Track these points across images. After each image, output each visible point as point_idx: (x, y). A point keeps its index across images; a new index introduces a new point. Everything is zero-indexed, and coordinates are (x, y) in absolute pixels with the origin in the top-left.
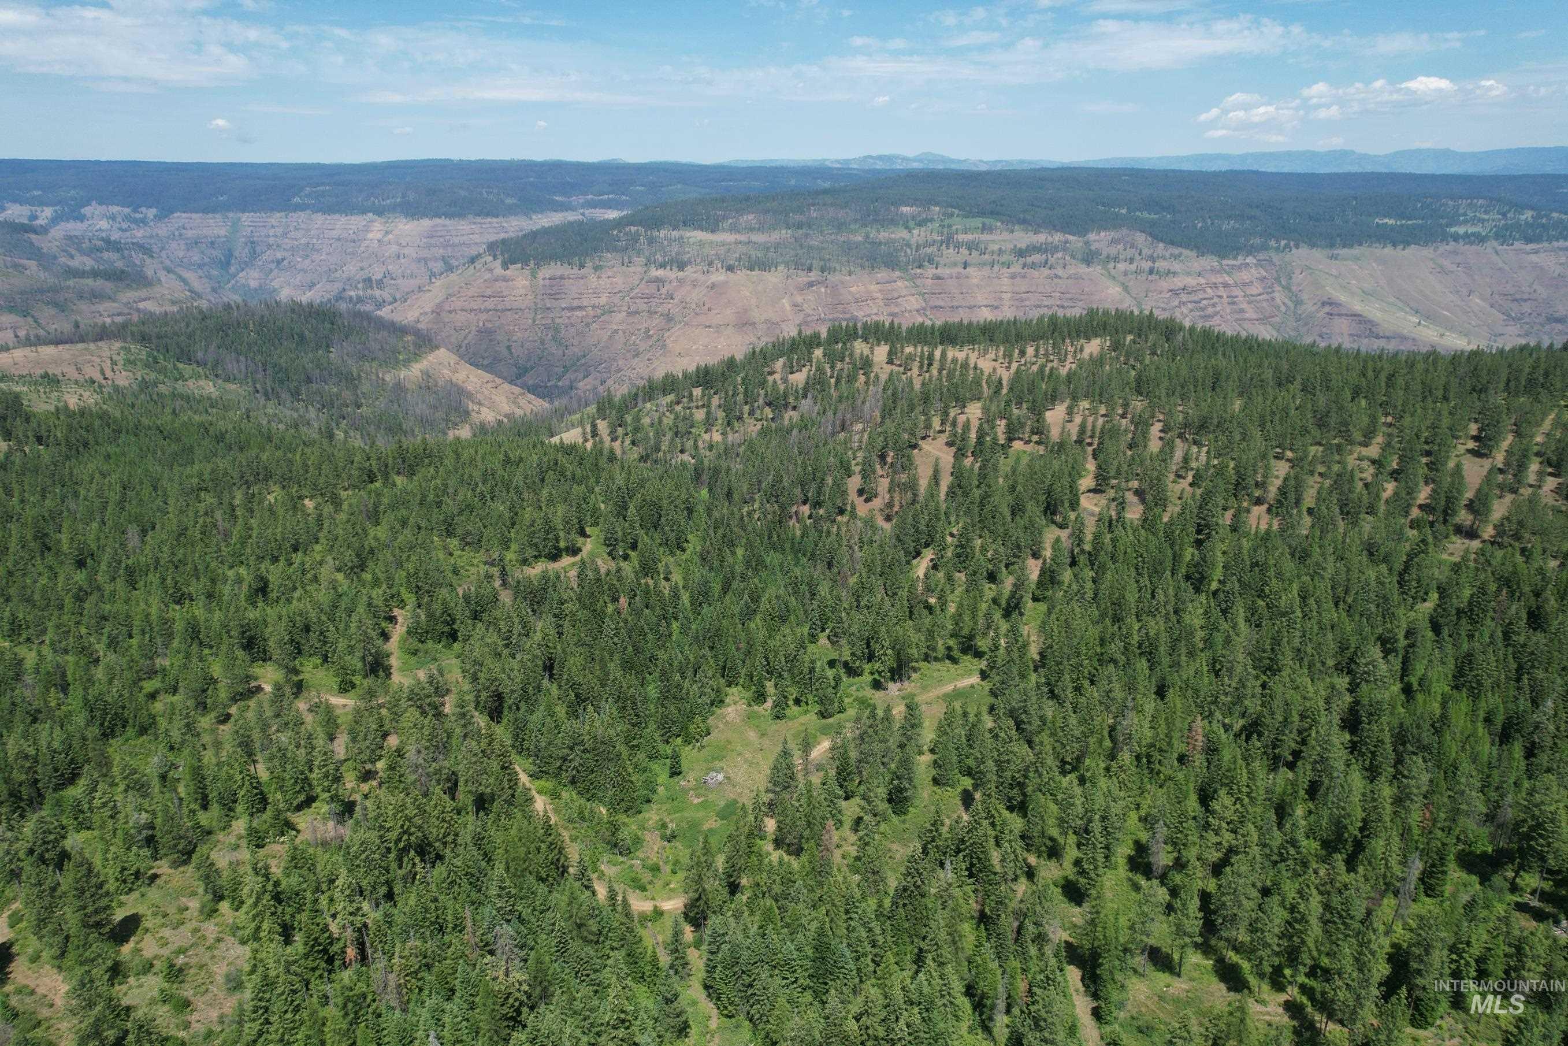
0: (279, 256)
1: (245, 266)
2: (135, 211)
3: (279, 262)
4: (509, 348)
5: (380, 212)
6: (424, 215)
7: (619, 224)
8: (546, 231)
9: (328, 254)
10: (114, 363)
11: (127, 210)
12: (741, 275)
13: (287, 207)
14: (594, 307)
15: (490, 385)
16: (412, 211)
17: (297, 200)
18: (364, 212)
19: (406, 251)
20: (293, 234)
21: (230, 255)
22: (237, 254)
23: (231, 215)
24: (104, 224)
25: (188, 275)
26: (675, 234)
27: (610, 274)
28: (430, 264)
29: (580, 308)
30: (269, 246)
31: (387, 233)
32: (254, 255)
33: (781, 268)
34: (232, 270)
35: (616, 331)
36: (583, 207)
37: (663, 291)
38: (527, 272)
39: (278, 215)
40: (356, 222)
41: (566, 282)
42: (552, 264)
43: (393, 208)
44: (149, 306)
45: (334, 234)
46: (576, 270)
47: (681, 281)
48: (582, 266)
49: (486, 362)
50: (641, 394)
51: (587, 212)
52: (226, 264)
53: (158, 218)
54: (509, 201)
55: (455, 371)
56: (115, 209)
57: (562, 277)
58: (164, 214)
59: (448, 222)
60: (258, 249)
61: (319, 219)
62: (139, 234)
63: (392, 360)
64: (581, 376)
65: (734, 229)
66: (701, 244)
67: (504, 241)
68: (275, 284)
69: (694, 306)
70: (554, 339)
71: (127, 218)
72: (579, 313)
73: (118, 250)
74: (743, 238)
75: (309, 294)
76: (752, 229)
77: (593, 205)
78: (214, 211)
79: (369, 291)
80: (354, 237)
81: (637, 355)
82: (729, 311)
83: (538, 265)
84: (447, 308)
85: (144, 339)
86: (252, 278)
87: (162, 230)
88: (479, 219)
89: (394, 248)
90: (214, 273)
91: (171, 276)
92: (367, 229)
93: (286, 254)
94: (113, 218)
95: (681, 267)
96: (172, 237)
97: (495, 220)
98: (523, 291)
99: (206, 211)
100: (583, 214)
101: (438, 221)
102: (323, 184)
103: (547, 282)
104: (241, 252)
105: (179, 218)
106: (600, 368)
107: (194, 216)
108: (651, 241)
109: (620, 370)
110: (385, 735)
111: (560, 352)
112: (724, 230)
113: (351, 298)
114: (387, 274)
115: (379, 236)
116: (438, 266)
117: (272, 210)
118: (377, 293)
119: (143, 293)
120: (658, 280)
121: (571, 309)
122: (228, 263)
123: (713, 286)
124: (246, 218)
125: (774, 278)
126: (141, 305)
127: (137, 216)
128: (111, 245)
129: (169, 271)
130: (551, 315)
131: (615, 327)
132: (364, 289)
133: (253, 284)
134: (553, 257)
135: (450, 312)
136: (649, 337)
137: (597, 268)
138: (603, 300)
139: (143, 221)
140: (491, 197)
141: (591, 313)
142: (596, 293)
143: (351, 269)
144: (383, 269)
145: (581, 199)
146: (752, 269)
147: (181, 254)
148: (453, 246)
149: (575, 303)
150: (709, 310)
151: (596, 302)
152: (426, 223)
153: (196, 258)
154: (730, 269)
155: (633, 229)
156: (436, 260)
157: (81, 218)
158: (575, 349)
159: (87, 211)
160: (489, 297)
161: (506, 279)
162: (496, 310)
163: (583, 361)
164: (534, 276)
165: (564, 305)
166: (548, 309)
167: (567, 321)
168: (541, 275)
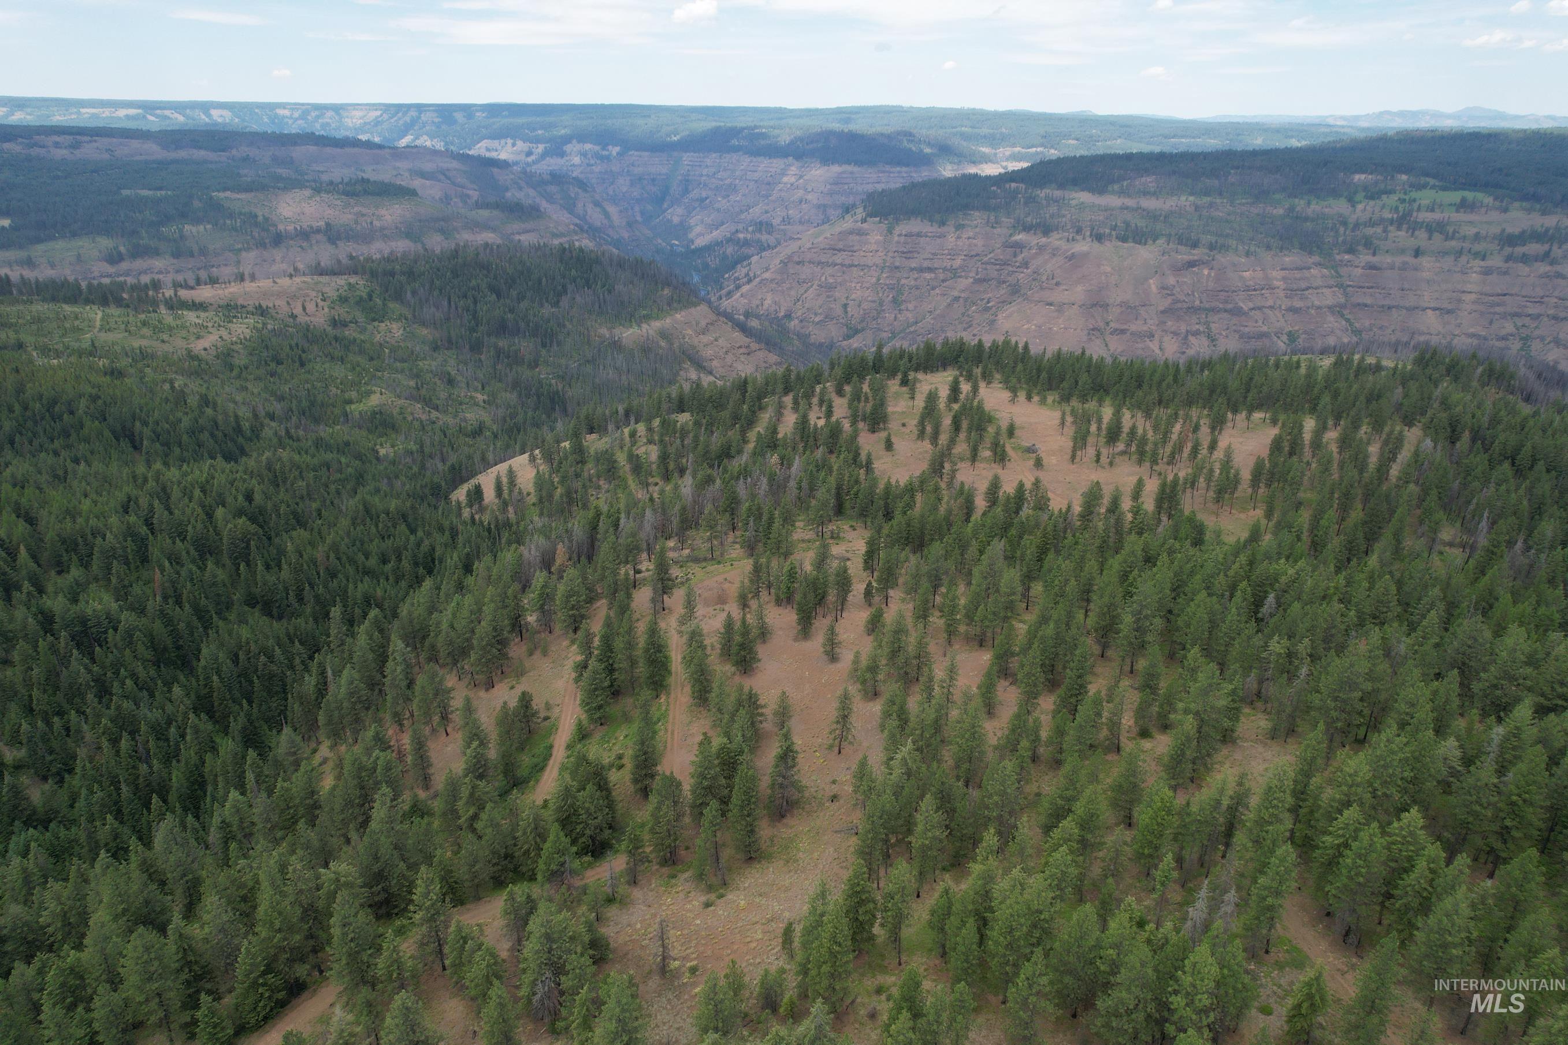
0: (704, 195)
1: (677, 201)
2: (603, 149)
3: (701, 201)
6: (835, 161)
9: (744, 195)
11: (597, 148)
12: (1108, 248)
13: (724, 148)
14: (945, 269)
16: (825, 155)
17: (734, 142)
19: (810, 197)
20: (721, 175)
21: (665, 191)
22: (671, 191)
23: (675, 154)
24: (577, 160)
25: (612, 209)
26: (1058, 193)
27: (971, 234)
29: (930, 270)
30: (699, 184)
32: (684, 193)
33: (1161, 241)
34: (664, 206)
37: (1020, 258)
38: (884, 226)
41: (922, 240)
42: (913, 220)
45: (755, 176)
46: (935, 228)
47: (1041, 248)
48: (943, 223)
49: (817, 319)
51: (1010, 165)
52: (660, 200)
53: (618, 155)
57: (919, 235)
58: (624, 151)
59: (856, 169)
60: (689, 187)
61: (746, 161)
62: (598, 170)
65: (1122, 193)
66: (1082, 206)
67: (881, 193)
68: (693, 222)
69: (1044, 278)
71: (597, 156)
72: (927, 276)
74: (1130, 202)
76: (1145, 193)
78: (661, 149)
79: (757, 235)
80: (771, 180)
82: (1080, 288)
83: (899, 220)
84: (796, 258)
86: (677, 214)
89: (800, 193)
91: (598, 209)
92: (783, 173)
93: (710, 193)
94: (584, 154)
95: (1047, 231)
98: (874, 247)
99: (654, 149)
101: (847, 167)
103: (902, 239)
104: (676, 189)
108: (1030, 200)
112: (1113, 193)
115: (793, 180)
117: (711, 150)
118: (764, 236)
120: (1019, 246)
121: (921, 270)
122: (662, 200)
123: (1072, 257)
124: (687, 157)
125: (1146, 254)
127: (605, 153)
129: (597, 204)
130: (898, 275)
131: (956, 293)
132: (754, 232)
133: (676, 221)
135: (798, 263)
136: (987, 309)
137: (959, 227)
138: (957, 262)
139: (608, 158)
141: (942, 276)
142: (951, 255)
143: (757, 211)
144: (783, 214)
146: (1124, 239)
149: (926, 264)
150: (1057, 284)
151: (948, 264)
152: (835, 169)
153: (637, 193)
154: (1099, 238)
155: (1013, 185)
157: (562, 154)
158: (909, 315)
159: (568, 148)
160: (840, 250)
161: (860, 233)
162: (842, 265)
163: (912, 329)
164: (890, 231)
165: (913, 265)
166: (897, 268)
167: (913, 283)
168: (897, 230)
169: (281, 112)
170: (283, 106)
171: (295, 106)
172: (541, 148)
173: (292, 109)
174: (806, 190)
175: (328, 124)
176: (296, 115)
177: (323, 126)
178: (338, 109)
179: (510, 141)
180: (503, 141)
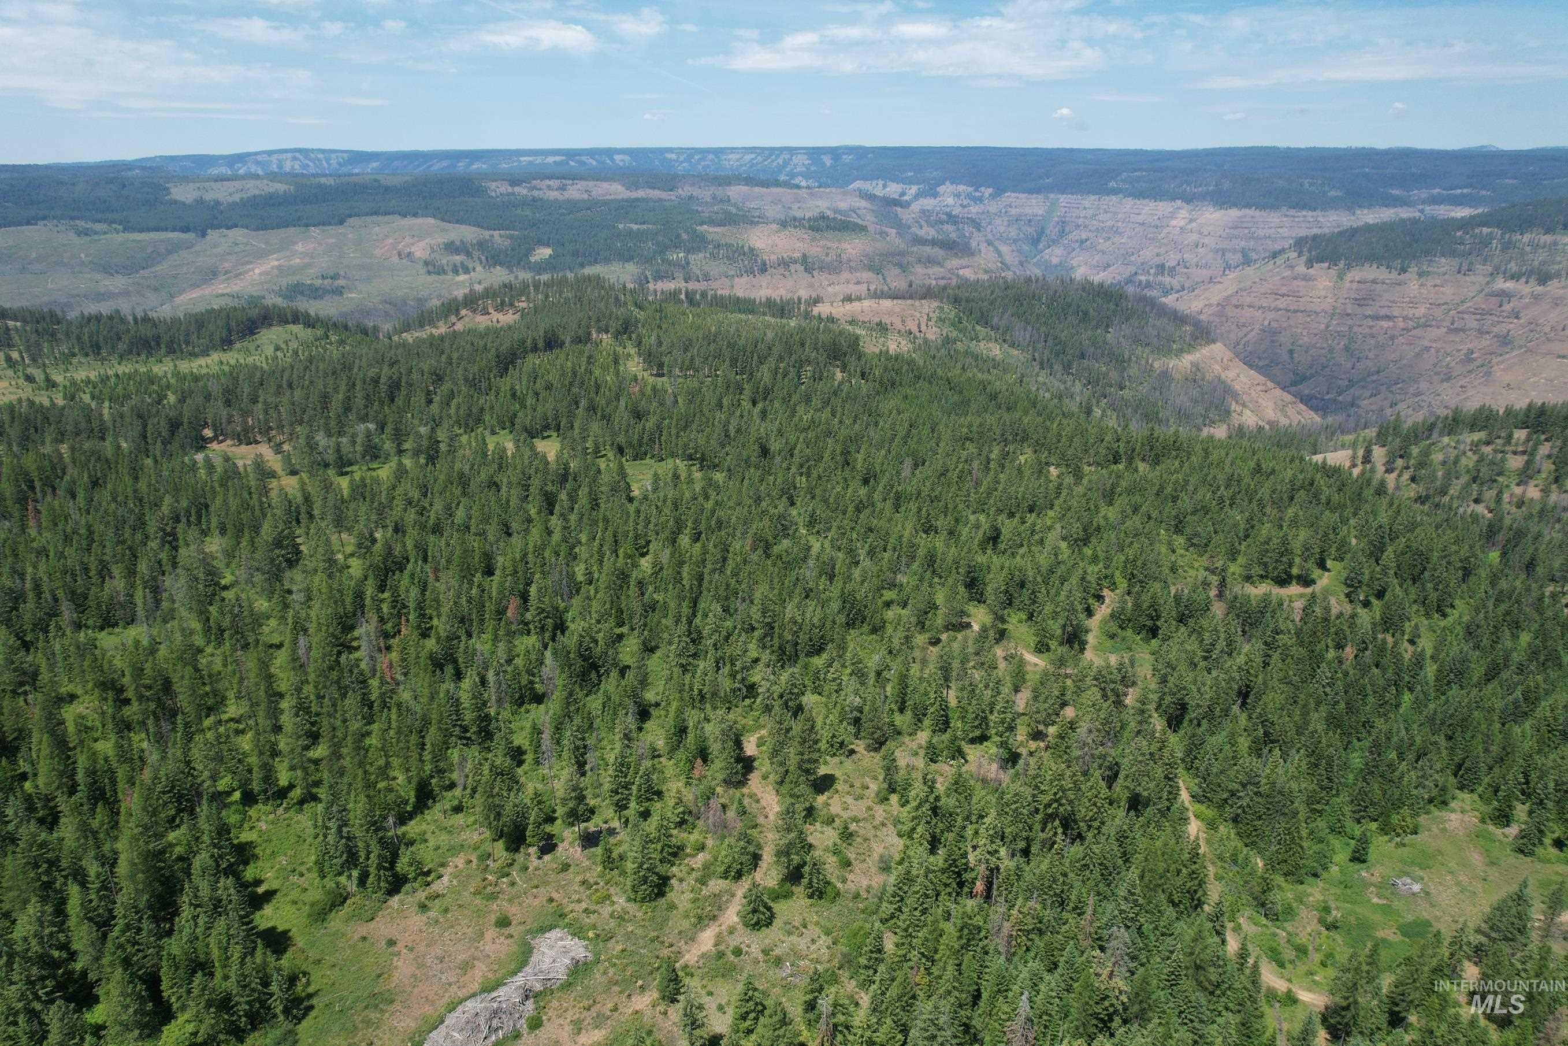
0: (1084, 236)
1: (1055, 242)
2: (976, 190)
3: (1082, 242)
4: (1291, 352)
5: (1189, 199)
6: (1234, 205)
7: (1466, 224)
8: (1368, 228)
9: (1130, 238)
10: (929, 319)
11: (970, 189)
13: (1103, 190)
14: (1405, 318)
15: (1259, 388)
16: (1222, 199)
17: (1112, 184)
18: (1173, 199)
19: (1206, 241)
20: (1101, 217)
21: (1041, 233)
22: (1048, 232)
23: (1052, 196)
24: (950, 201)
25: (1005, 248)
27: (1438, 282)
28: (1229, 256)
29: (1388, 317)
30: (1078, 226)
31: (1191, 221)
32: (1062, 233)
34: (1041, 246)
35: (1427, 349)
36: (1423, 202)
37: (1507, 307)
38: (1333, 272)
39: (1093, 197)
40: (1164, 207)
41: (1378, 287)
42: (1367, 265)
43: (1203, 197)
44: (968, 274)
45: (1140, 219)
46: (1394, 275)
48: (1404, 270)
50: (1440, 425)
51: (1427, 208)
52: (1035, 241)
53: (993, 196)
54: (1332, 193)
55: (1226, 368)
56: (962, 188)
57: (1374, 282)
58: (999, 192)
59: (1257, 213)
60: (1067, 230)
61: (1129, 203)
62: (974, 210)
63: (1165, 349)
64: (1368, 394)
67: (1315, 237)
68: (1074, 263)
70: (1347, 348)
71: (969, 196)
72: (1385, 324)
73: (956, 223)
75: (1102, 274)
77: (1434, 201)
78: (1038, 191)
79: (1160, 278)
80: (1158, 223)
81: (1448, 379)
83: (1349, 267)
84: (1234, 301)
85: (956, 301)
86: (1054, 255)
87: (993, 207)
88: (1292, 212)
89: (1194, 237)
90: (1025, 248)
91: (992, 248)
92: (1172, 216)
93: (1090, 234)
94: (958, 195)
96: (998, 214)
97: (1310, 213)
99: (1031, 192)
100: (1422, 211)
101: (1247, 211)
102: (1140, 170)
103: (1355, 286)
104: (1052, 230)
105: (1010, 197)
106: (1393, 388)
107: (1021, 195)
109: (1419, 394)
110: (1064, 704)
111: (1349, 365)
113: (1140, 282)
114: (1183, 263)
115: (1182, 223)
116: (1235, 258)
117: (1089, 193)
118: (1167, 280)
119: (964, 262)
120: (1505, 295)
121: (1377, 318)
122: (1038, 240)
124: (1063, 199)
126: (961, 272)
127: (977, 194)
128: (952, 219)
129: (990, 243)
130: (1350, 322)
131: (1426, 343)
132: (1156, 275)
133: (1055, 261)
134: (1372, 258)
135: (1237, 307)
136: (1471, 360)
137: (1422, 274)
138: (1421, 311)
139: (980, 199)
140: (1313, 188)
141: (1401, 324)
142: (1414, 303)
143: (1148, 254)
144: (1179, 256)
145: (1424, 194)
147: (1002, 229)
148: (1258, 238)
149: (1383, 312)
151: (1410, 313)
152: (1234, 213)
153: (1013, 234)
156: (1234, 251)
157: (935, 195)
158: (1369, 363)
159: (941, 189)
160: (1283, 296)
161: (1306, 278)
162: (1287, 311)
163: (1375, 378)
164: (1341, 277)
165: (1369, 313)
166: (1348, 315)
167: (1367, 331)
168: (1349, 276)
169: (669, 156)
170: (670, 150)
171: (680, 151)
172: (914, 189)
173: (678, 154)
174: (1201, 233)
175: (708, 166)
176: (682, 158)
177: (705, 167)
178: (718, 152)
179: (881, 182)
180: (874, 183)
